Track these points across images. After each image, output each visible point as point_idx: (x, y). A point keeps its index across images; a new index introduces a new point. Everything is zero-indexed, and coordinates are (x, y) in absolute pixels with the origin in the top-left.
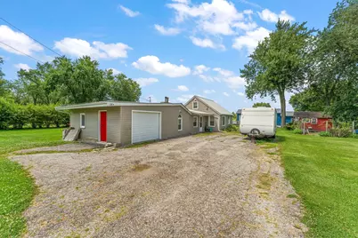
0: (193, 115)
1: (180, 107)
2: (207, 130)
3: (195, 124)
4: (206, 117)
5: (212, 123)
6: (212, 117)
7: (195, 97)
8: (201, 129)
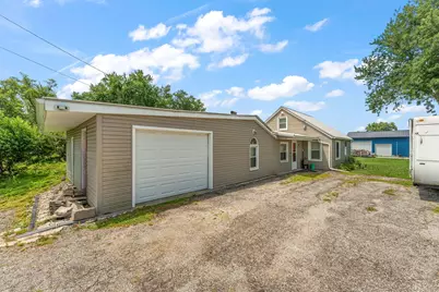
0: (279, 139)
1: (253, 123)
2: (306, 168)
3: (283, 156)
4: (304, 143)
5: (316, 154)
6: (316, 143)
7: (282, 109)
8: (295, 166)
